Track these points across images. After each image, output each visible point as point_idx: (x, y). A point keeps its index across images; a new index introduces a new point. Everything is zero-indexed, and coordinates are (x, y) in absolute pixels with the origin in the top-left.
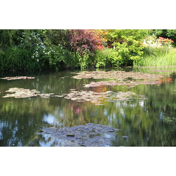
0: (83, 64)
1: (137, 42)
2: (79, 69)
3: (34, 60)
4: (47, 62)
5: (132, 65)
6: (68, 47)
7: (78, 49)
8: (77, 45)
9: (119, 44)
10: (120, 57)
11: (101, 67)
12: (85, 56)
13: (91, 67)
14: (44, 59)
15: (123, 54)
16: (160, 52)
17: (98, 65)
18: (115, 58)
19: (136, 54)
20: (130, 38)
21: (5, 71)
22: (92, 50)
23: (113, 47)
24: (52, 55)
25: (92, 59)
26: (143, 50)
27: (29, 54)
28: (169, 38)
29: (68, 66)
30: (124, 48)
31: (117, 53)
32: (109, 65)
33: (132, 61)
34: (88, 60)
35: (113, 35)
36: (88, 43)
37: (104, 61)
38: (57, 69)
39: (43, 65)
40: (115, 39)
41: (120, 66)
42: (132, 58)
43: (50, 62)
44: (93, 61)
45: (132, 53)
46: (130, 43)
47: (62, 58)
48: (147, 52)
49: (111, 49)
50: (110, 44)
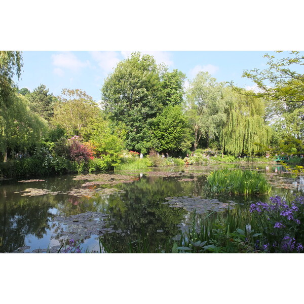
0: (80, 170)
1: (116, 154)
2: (77, 173)
3: (44, 167)
4: (54, 168)
5: (113, 170)
6: (69, 158)
7: (76, 159)
8: (76, 156)
9: (104, 155)
10: (105, 165)
11: (93, 172)
12: (81, 164)
13: (85, 172)
14: (51, 166)
15: (107, 163)
16: (132, 161)
17: (90, 170)
18: (102, 165)
19: (116, 162)
20: (112, 152)
21: (21, 175)
22: (85, 159)
23: (100, 157)
24: (58, 163)
25: (86, 166)
26: (120, 160)
27: (40, 162)
28: (137, 151)
29: (69, 171)
30: (108, 158)
31: (103, 162)
32: (98, 170)
33: (113, 167)
34: (83, 167)
35: (100, 150)
36: (83, 155)
37: (95, 167)
38: (61, 173)
39: (51, 170)
40: (102, 152)
41: (105, 170)
42: (113, 165)
43: (56, 169)
44: (87, 167)
45: (113, 161)
46: (112, 155)
47: (65, 166)
48: (123, 161)
49: (99, 159)
50: (98, 156)
